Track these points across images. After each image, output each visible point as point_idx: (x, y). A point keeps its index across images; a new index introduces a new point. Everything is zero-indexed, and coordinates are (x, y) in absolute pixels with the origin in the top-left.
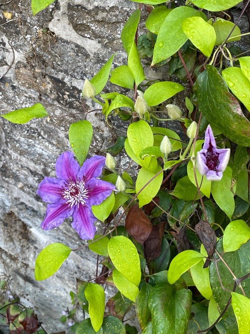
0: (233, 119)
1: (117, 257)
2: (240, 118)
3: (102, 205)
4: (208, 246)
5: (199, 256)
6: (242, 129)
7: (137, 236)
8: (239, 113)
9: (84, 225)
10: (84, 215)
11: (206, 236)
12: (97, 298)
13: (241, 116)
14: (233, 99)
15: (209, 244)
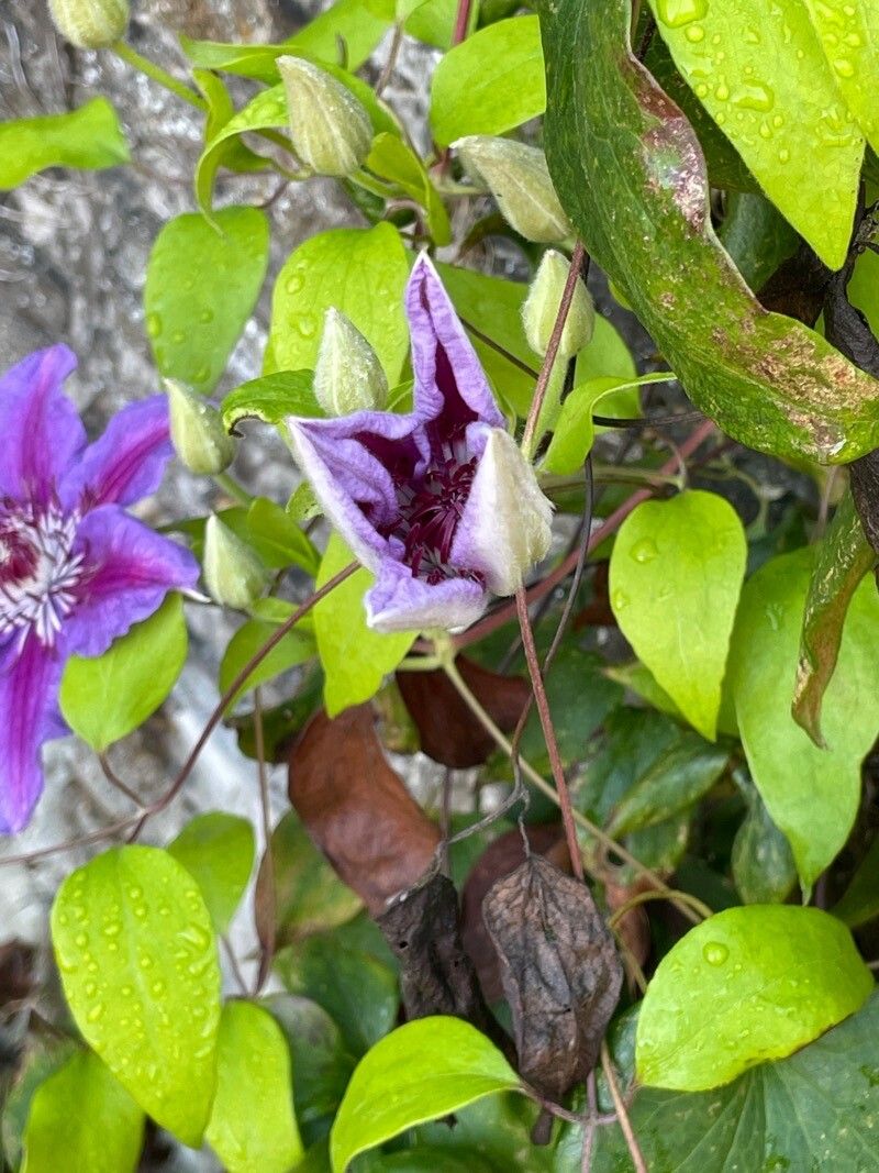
0: (653, 249)
1: (92, 960)
2: (690, 244)
3: (110, 661)
4: (541, 1025)
5: (486, 1071)
6: (710, 323)
7: (356, 866)
8: (687, 211)
9: (10, 752)
10: (25, 698)
11: (548, 957)
12: (88, 1138)
13: (692, 229)
14: (652, 107)
15: (556, 1014)
